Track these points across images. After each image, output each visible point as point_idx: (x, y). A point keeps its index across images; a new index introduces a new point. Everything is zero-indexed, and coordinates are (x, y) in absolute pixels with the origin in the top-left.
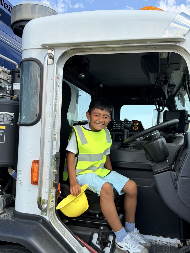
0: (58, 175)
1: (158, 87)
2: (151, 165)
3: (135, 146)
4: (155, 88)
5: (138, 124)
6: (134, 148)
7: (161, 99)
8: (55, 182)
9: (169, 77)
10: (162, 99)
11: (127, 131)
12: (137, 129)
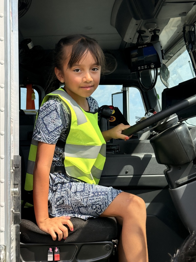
0: (19, 198)
1: (146, 46)
2: (168, 173)
3: (118, 149)
4: (139, 47)
5: (114, 112)
6: (117, 152)
7: (151, 66)
8: (15, 211)
9: (159, 30)
10: (153, 66)
11: (106, 122)
12: (114, 120)
